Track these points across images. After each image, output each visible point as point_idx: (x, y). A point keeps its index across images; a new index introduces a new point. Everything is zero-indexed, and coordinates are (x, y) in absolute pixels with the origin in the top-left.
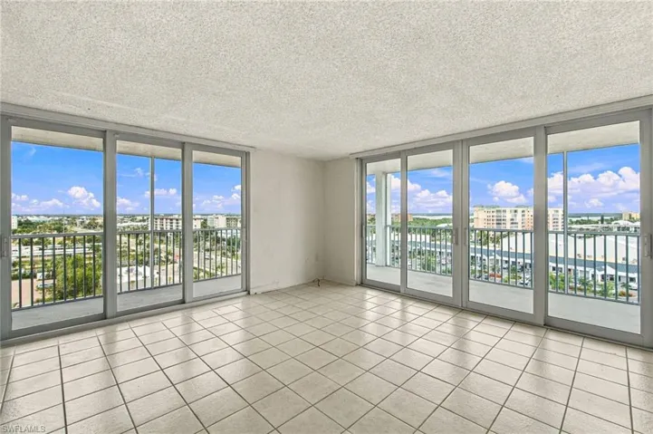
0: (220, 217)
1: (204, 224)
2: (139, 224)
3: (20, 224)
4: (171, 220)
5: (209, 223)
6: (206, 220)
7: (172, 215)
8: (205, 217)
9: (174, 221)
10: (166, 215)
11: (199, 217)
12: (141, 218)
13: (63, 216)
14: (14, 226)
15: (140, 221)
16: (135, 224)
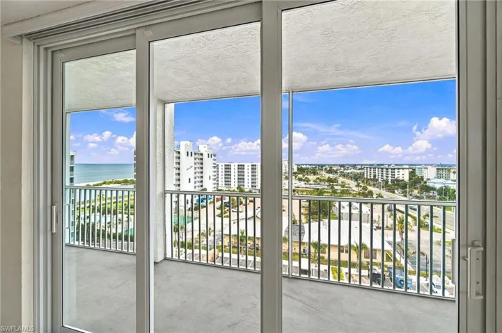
0: (429, 167)
1: (412, 173)
2: (359, 171)
3: (298, 169)
4: (382, 169)
5: (417, 173)
6: (414, 170)
7: (383, 165)
8: (414, 167)
9: (384, 170)
10: (378, 165)
11: (407, 167)
12: (359, 167)
13: (317, 165)
14: (295, 170)
15: (360, 169)
16: (356, 171)
